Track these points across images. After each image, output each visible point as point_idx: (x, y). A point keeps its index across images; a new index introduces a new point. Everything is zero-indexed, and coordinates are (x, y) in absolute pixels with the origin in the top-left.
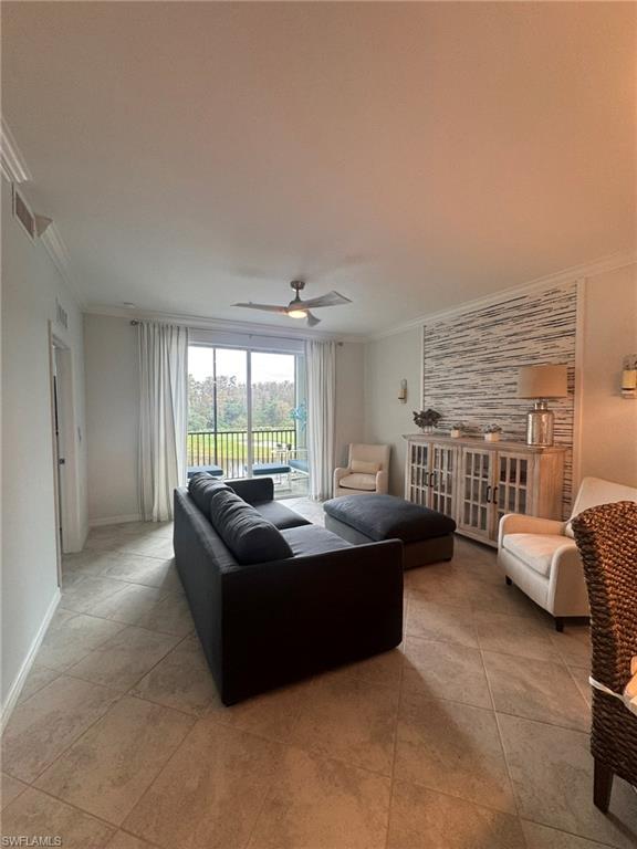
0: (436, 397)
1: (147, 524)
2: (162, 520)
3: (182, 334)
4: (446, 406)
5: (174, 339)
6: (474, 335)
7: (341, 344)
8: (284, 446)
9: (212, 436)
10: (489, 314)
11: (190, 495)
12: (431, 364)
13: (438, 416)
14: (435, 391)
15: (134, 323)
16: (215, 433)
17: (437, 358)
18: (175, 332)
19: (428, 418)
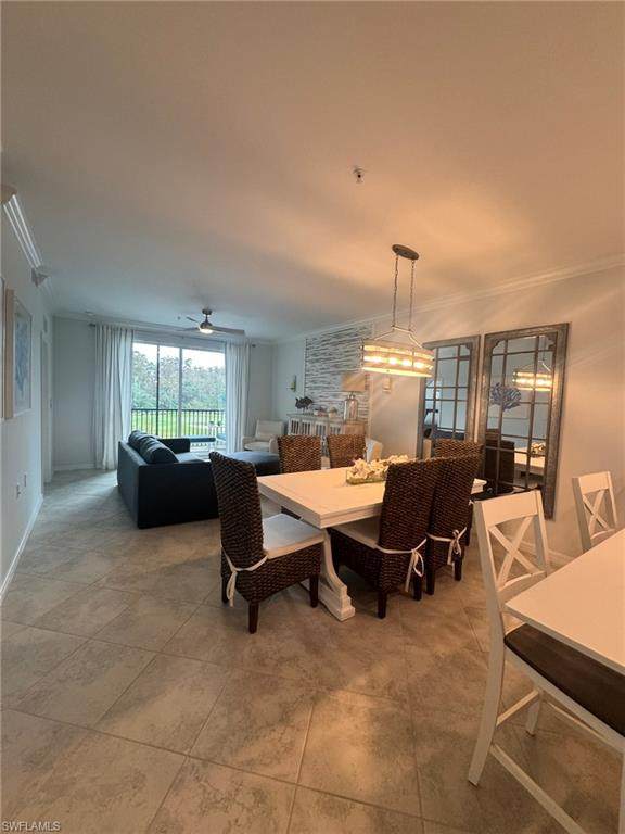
0: (311, 388)
1: (98, 470)
2: (110, 467)
3: (129, 334)
4: (315, 395)
5: (123, 338)
6: (331, 349)
7: (254, 346)
8: (216, 422)
9: (155, 412)
10: (337, 337)
11: (130, 444)
12: (309, 365)
13: (311, 401)
14: (310, 384)
15: (92, 325)
16: (157, 410)
17: (312, 362)
18: (123, 333)
19: (304, 403)
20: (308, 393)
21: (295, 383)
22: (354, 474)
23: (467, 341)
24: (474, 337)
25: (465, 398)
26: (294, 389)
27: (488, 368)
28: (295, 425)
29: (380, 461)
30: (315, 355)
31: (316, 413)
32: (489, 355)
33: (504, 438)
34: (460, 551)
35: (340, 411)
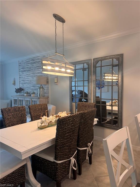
0: (22, 83)
4: (25, 86)
6: (30, 65)
10: (32, 60)
12: (21, 73)
17: (22, 71)
20: (21, 86)
21: (15, 81)
22: (42, 124)
23: (86, 61)
24: (89, 60)
25: (87, 85)
26: (14, 84)
27: (95, 72)
28: (15, 101)
29: (54, 116)
30: (23, 68)
31: (25, 95)
32: (95, 67)
33: (102, 100)
34: (91, 152)
35: (36, 93)
